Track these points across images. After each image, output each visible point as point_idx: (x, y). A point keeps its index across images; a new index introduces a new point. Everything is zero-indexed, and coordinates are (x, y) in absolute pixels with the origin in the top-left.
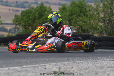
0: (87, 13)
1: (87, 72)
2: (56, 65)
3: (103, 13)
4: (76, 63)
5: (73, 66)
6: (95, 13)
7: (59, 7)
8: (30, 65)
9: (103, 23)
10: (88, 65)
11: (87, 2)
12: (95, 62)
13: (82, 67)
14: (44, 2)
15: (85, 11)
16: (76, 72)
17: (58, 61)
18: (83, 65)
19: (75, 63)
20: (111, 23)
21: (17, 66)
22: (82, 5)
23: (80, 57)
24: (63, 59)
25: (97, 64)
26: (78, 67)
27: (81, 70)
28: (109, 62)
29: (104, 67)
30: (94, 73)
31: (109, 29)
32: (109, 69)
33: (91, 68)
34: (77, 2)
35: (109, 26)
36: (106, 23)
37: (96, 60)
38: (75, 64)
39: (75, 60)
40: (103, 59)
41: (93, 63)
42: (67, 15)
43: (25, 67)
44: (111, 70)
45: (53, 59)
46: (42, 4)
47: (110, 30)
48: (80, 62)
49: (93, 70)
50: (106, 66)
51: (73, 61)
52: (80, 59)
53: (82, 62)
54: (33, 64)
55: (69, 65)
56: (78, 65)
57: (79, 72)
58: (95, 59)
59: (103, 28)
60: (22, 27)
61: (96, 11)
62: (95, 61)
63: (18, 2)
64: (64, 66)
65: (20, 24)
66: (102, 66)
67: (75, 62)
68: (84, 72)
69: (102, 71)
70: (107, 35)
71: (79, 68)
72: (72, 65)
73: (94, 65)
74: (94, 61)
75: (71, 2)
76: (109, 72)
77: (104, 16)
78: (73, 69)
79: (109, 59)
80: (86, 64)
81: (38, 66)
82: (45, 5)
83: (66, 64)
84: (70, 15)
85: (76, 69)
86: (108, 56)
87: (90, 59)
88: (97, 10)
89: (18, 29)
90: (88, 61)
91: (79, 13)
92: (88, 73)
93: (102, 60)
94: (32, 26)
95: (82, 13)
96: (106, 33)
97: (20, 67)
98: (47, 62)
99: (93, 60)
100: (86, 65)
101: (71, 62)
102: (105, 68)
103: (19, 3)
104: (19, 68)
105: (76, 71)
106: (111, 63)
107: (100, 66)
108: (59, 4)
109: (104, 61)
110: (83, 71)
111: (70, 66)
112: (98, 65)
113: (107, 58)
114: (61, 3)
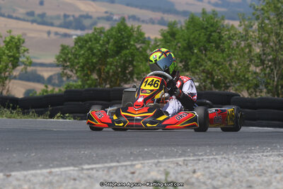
0: (223, 43)
1: (227, 183)
2: (156, 165)
3: (260, 44)
4: (202, 159)
5: (196, 168)
6: (243, 43)
7: (162, 30)
8: (98, 163)
9: (261, 67)
10: (229, 165)
11: (223, 19)
12: (244, 159)
13: (216, 169)
14: (126, 16)
15: (220, 39)
16: (204, 183)
17: (161, 156)
18: (218, 165)
19: (199, 160)
20: (278, 68)
21: (68, 165)
22: (212, 26)
23: (210, 145)
24: (173, 150)
25: (249, 164)
26: (207, 170)
27: (216, 177)
28: (277, 159)
29: (267, 171)
30: (244, 185)
31: (274, 81)
32: (278, 176)
33: (236, 174)
34: (201, 19)
35: (273, 74)
36: (267, 67)
37: (248, 154)
38: (200, 162)
39: (200, 154)
40: (263, 152)
41: (241, 161)
43: (88, 169)
44: (282, 179)
45: (150, 149)
46: (123, 21)
47: (275, 83)
48: (212, 159)
49: (241, 179)
50: (270, 169)
51: (195, 155)
52: (211, 151)
53: (215, 159)
55: (187, 165)
56: (207, 165)
57: (210, 181)
58: (245, 153)
59: (259, 78)
61: (244, 40)
62: (245, 155)
64: (176, 168)
66: (262, 170)
67: (201, 158)
68: (222, 182)
69: (263, 181)
71: (211, 173)
72: (193, 166)
73: (243, 166)
74: (243, 157)
76: (278, 182)
77: (264, 50)
78: (195, 175)
79: (278, 153)
80: (224, 164)
81: (117, 167)
82: (129, 24)
83: (180, 163)
85: (203, 175)
86: (274, 145)
87: (235, 153)
89: (69, 77)
90: (230, 156)
91: (205, 42)
92: (231, 185)
93: (260, 154)
95: (212, 42)
96: (267, 88)
97: (76, 168)
98: (136, 157)
99: (241, 153)
100: (226, 166)
101: (192, 158)
102: (268, 174)
103: (71, 18)
104: (73, 170)
105: (202, 180)
107: (257, 168)
108: (162, 22)
109: (266, 156)
110: (218, 180)
111: (190, 169)
112: (252, 166)
113: (271, 149)
114: (166, 19)
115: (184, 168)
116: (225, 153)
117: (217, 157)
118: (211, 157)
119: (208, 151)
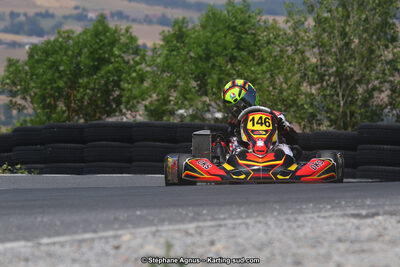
0: (259, 50)
2: (154, 234)
3: (316, 50)
4: (225, 225)
5: (215, 237)
6: (290, 50)
7: (163, 32)
8: (64, 234)
9: (318, 86)
10: (266, 233)
11: (260, 13)
12: (290, 223)
13: (246, 239)
14: (107, 13)
15: (255, 45)
17: (162, 221)
18: (250, 233)
20: (344, 86)
21: (16, 239)
22: (242, 23)
23: (240, 204)
24: (180, 213)
25: (299, 230)
26: (232, 240)
28: (341, 221)
29: (325, 239)
30: (289, 260)
31: (339, 106)
32: (342, 246)
33: (277, 244)
34: (225, 12)
35: (338, 95)
36: (328, 85)
37: (296, 216)
38: (222, 229)
40: (320, 211)
41: (286, 225)
42: (191, 58)
43: (48, 244)
44: (347, 251)
45: (145, 212)
46: (102, 19)
47: (341, 110)
48: (240, 224)
49: (285, 252)
50: (329, 237)
51: (213, 219)
52: (239, 212)
53: (246, 223)
54: (75, 233)
55: (201, 234)
56: (232, 232)
58: (292, 213)
59: (315, 103)
60: (32, 102)
61: (291, 45)
62: (292, 217)
63: (18, 15)
64: (184, 239)
65: (25, 91)
66: (317, 237)
67: (222, 223)
69: (318, 254)
70: (331, 126)
71: (237, 244)
72: (211, 234)
73: (289, 233)
74: (288, 220)
75: (204, 13)
76: (341, 256)
77: (321, 59)
78: (214, 249)
79: (341, 213)
80: (259, 231)
81: (93, 240)
82: (112, 25)
83: (192, 231)
84: (200, 57)
85: (226, 248)
86: (336, 201)
87: (275, 214)
88: (295, 40)
89: (21, 109)
90: (268, 219)
91: (233, 49)
93: (315, 215)
94: (68, 97)
95: (243, 50)
96: (329, 118)
97: (30, 244)
98: (123, 224)
99: (285, 214)
100: (261, 234)
102: (326, 244)
103: (22, 18)
104: (25, 246)
106: (349, 225)
107: (309, 235)
108: (163, 21)
109: (325, 217)
111: (206, 239)
112: (301, 233)
113: (332, 208)
114: (169, 16)
115: (197, 239)
116: (260, 214)
117: (248, 220)
118: (239, 221)
119: (235, 212)
